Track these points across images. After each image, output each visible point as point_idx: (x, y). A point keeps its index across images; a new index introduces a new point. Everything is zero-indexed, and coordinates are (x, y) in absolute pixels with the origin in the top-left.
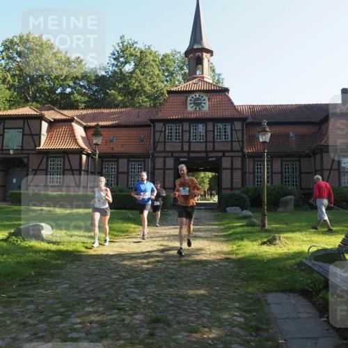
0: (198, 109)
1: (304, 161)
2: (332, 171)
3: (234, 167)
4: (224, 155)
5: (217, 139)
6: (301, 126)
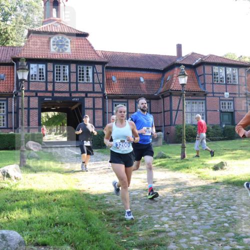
0: (61, 51)
2: (179, 112)
3: (96, 107)
4: (86, 96)
5: (80, 80)
6: (149, 73)
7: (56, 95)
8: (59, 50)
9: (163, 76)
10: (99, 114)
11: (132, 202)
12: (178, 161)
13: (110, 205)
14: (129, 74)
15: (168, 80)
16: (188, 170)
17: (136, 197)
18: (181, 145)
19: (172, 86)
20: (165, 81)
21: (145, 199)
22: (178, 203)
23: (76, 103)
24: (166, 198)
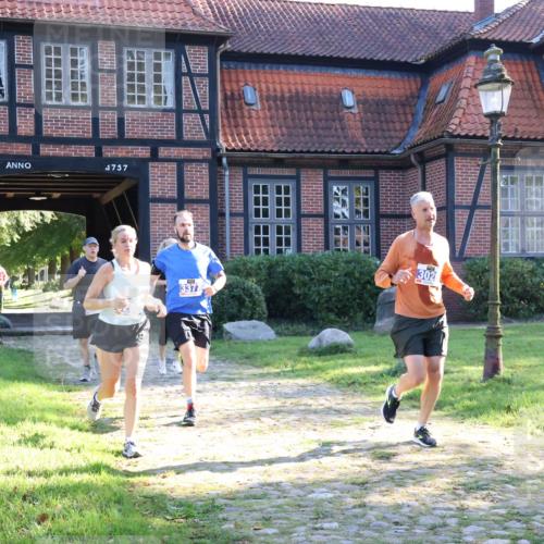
1: (386, 178)
2: (477, 212)
3: (187, 195)
4: (154, 157)
5: (132, 99)
6: (372, 74)
7: (47, 150)
9: (424, 84)
10: (199, 217)
11: (310, 525)
12: (474, 384)
13: (235, 535)
14: (305, 79)
15: (440, 98)
16: (508, 417)
17: (328, 507)
18: (484, 327)
19: (456, 121)
20: (432, 104)
21: (356, 516)
22: (474, 534)
23: (117, 178)
24: (430, 511)
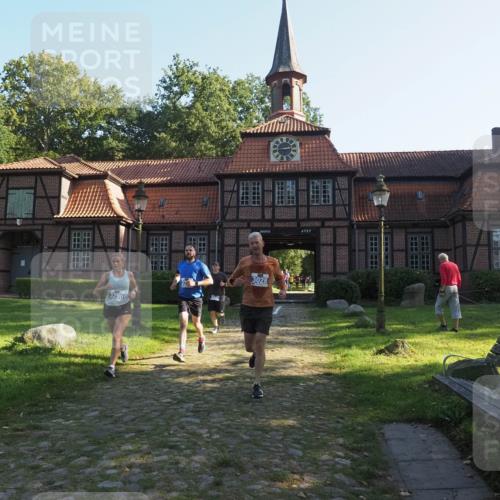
0: (285, 159)
1: (438, 233)
3: (338, 242)
4: (323, 226)
5: (313, 201)
6: (434, 183)
8: (282, 158)
10: (343, 252)
23: (306, 236)
